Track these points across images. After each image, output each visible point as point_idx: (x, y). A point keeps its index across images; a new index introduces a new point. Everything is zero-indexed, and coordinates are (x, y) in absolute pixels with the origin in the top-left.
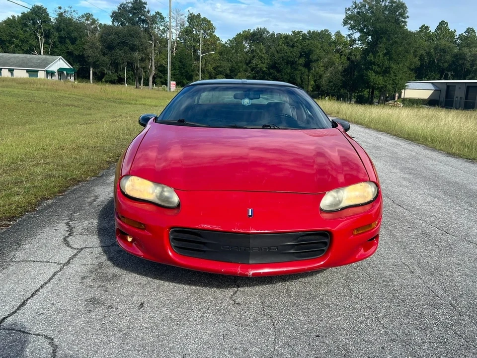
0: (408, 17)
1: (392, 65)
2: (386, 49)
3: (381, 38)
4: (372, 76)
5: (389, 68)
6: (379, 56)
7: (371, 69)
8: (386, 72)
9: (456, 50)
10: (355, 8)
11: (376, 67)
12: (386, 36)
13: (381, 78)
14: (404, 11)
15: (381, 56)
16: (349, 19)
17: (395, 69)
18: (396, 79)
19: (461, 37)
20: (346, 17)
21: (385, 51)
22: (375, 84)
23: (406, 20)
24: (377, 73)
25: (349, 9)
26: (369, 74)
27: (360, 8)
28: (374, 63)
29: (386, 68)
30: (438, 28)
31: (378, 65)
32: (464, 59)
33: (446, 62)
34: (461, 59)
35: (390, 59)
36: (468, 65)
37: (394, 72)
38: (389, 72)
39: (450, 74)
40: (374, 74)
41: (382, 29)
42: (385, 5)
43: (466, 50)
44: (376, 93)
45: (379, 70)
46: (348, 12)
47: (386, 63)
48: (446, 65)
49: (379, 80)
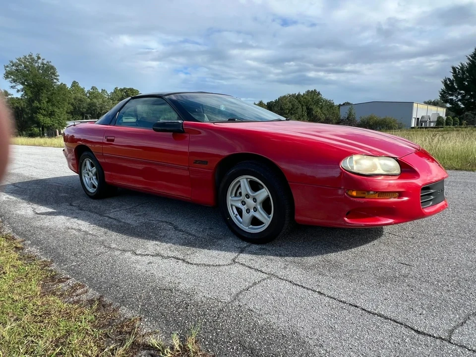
0: (58, 76)
1: (56, 110)
2: (48, 98)
3: (42, 89)
4: (41, 118)
5: (54, 111)
6: (44, 103)
7: (40, 113)
8: (51, 114)
9: (89, 100)
10: (13, 66)
11: (43, 111)
12: (46, 89)
13: (49, 119)
14: (54, 71)
15: (45, 103)
16: (10, 74)
17: (59, 112)
18: (60, 120)
19: (89, 92)
20: (6, 72)
21: (47, 100)
22: (45, 124)
23: (58, 78)
24: (44, 115)
25: (7, 67)
26: (38, 116)
27: (17, 66)
28: (40, 108)
29: (51, 112)
30: (72, 86)
31: (44, 110)
32: (95, 106)
33: (84, 108)
34: (93, 106)
35: (53, 105)
36: (99, 110)
37: (57, 114)
38: (54, 115)
39: (88, 116)
40: (42, 116)
41: (42, 83)
42: (38, 66)
43: (95, 100)
44: (45, 130)
45: (45, 113)
46: (7, 69)
47: (50, 108)
48: (85, 110)
49: (48, 121)
